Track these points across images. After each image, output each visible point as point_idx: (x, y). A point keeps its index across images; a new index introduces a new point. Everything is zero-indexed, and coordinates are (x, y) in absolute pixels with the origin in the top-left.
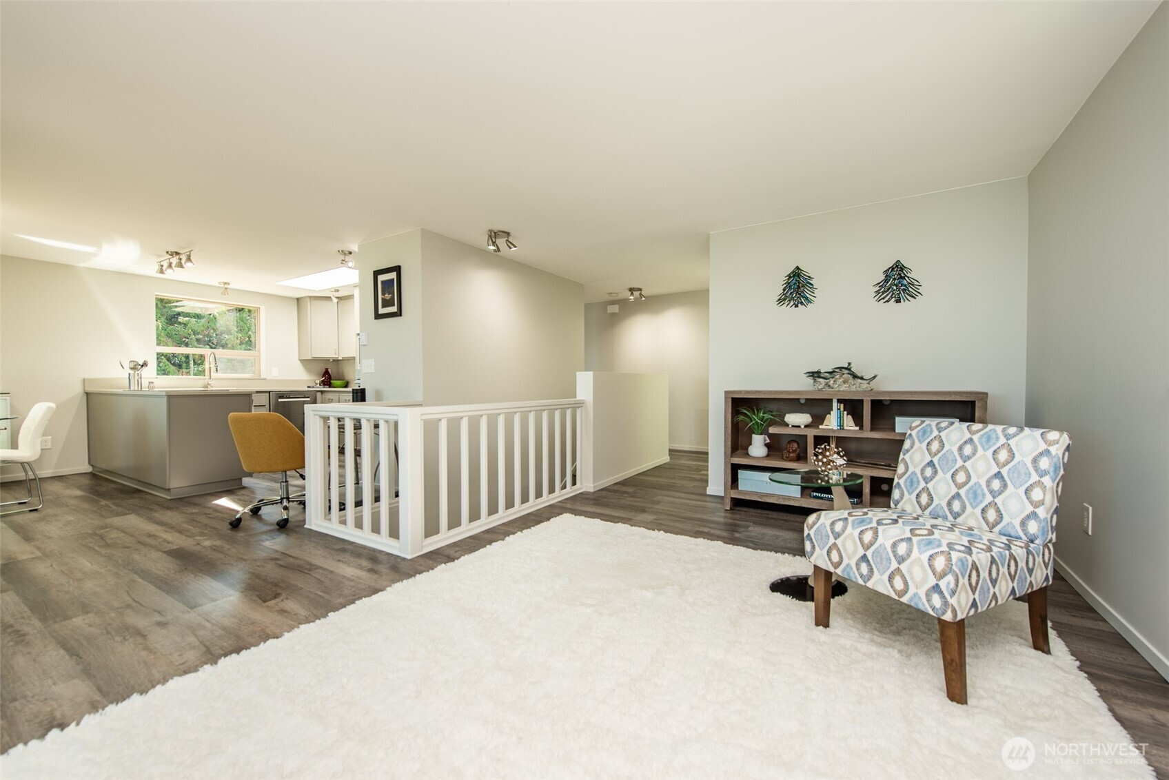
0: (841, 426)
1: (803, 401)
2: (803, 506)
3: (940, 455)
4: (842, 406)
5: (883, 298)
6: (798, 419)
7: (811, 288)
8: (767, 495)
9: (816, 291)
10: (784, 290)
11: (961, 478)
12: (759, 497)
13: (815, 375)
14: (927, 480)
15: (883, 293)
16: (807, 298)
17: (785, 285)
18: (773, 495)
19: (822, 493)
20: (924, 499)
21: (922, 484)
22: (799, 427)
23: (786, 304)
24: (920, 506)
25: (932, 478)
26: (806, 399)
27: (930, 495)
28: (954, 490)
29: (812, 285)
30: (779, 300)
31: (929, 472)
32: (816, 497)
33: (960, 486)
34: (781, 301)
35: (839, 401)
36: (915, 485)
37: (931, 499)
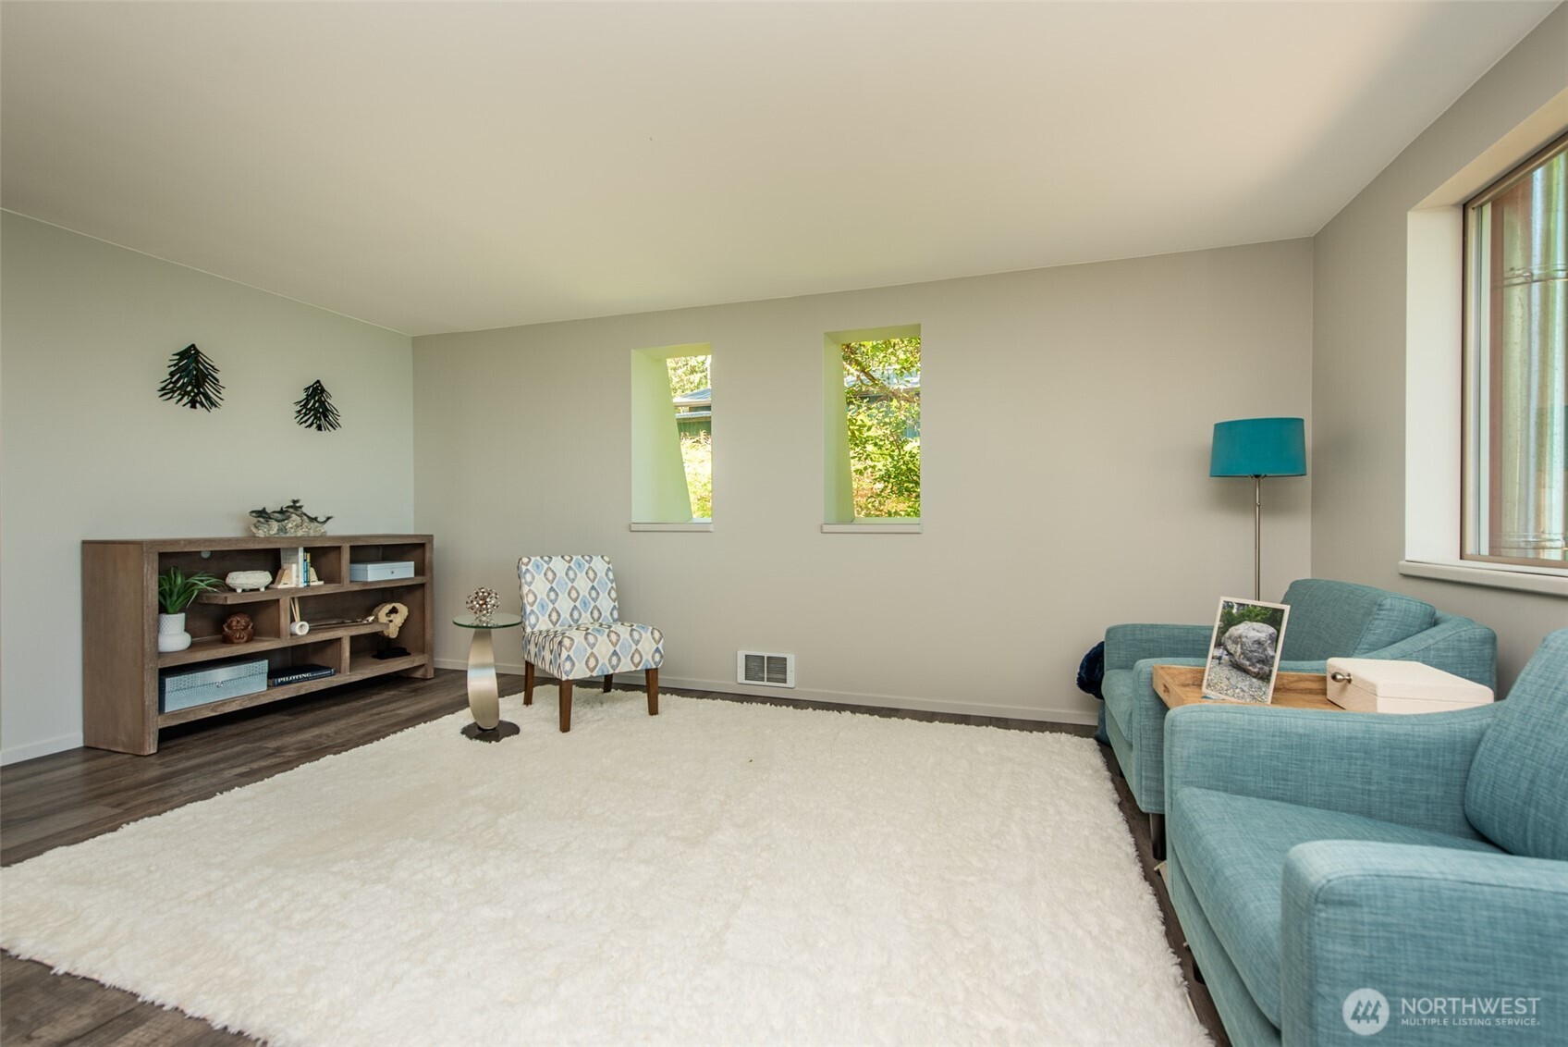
0: (307, 581)
1: (205, 555)
2: (278, 699)
3: (556, 580)
4: (309, 555)
5: (305, 422)
6: (248, 581)
7: (215, 384)
8: (224, 703)
9: (222, 391)
10: (172, 374)
11: (574, 594)
12: (213, 710)
13: (262, 514)
14: (553, 602)
15: (306, 415)
16: (208, 398)
17: (173, 369)
18: (233, 700)
19: (289, 675)
20: (554, 617)
21: (551, 606)
22: (258, 590)
23: (175, 400)
24: (552, 623)
25: (556, 600)
26: (212, 552)
27: (558, 612)
28: (572, 604)
29: (217, 380)
30: (163, 389)
31: (552, 595)
32: (283, 684)
33: (575, 601)
34: (166, 391)
35: (306, 550)
36: (546, 608)
37: (559, 615)
